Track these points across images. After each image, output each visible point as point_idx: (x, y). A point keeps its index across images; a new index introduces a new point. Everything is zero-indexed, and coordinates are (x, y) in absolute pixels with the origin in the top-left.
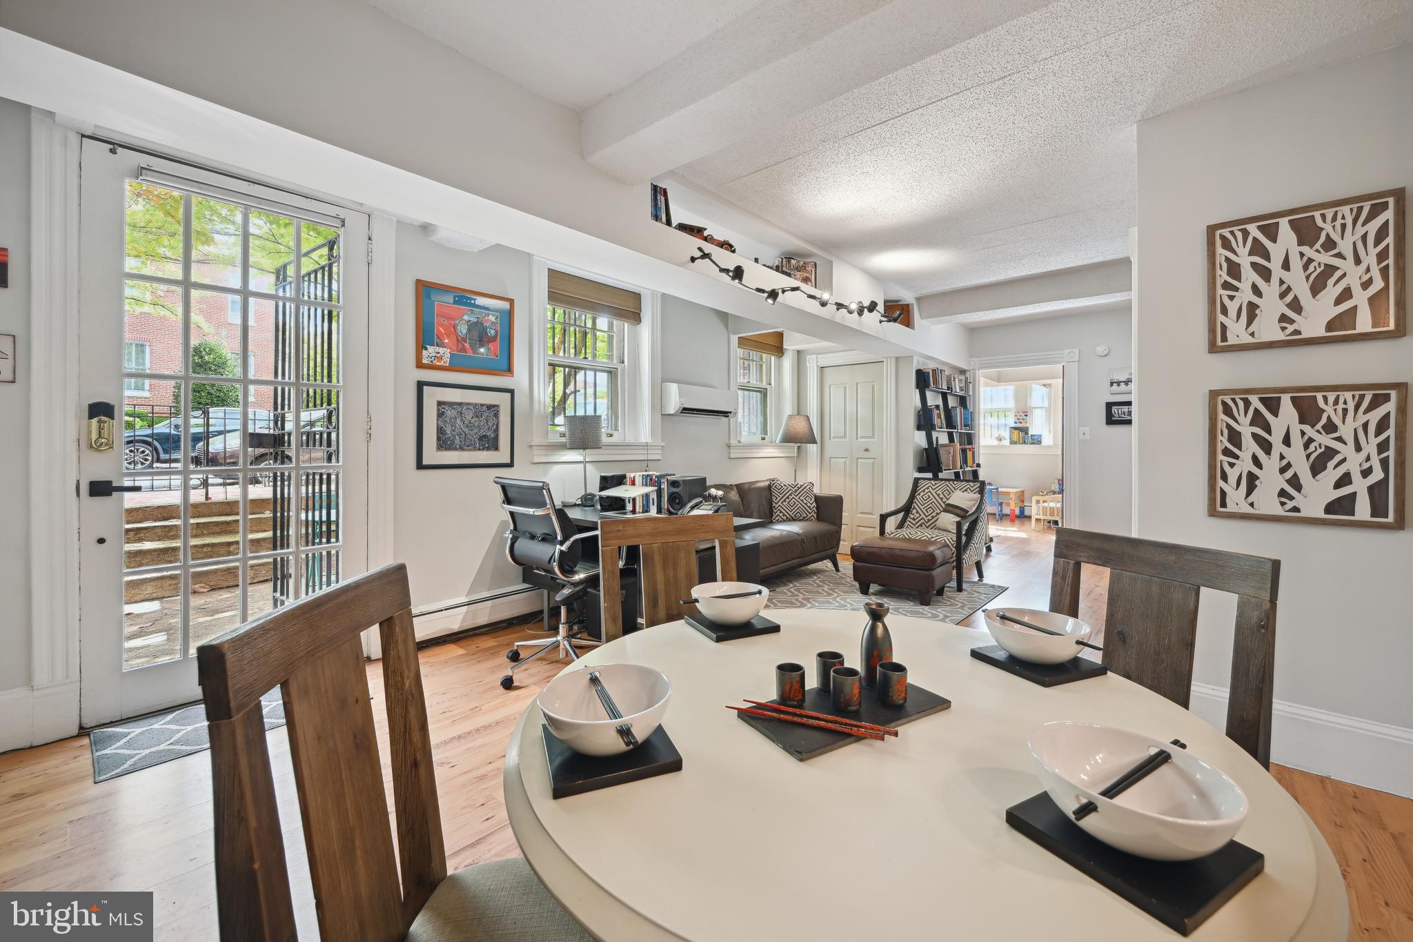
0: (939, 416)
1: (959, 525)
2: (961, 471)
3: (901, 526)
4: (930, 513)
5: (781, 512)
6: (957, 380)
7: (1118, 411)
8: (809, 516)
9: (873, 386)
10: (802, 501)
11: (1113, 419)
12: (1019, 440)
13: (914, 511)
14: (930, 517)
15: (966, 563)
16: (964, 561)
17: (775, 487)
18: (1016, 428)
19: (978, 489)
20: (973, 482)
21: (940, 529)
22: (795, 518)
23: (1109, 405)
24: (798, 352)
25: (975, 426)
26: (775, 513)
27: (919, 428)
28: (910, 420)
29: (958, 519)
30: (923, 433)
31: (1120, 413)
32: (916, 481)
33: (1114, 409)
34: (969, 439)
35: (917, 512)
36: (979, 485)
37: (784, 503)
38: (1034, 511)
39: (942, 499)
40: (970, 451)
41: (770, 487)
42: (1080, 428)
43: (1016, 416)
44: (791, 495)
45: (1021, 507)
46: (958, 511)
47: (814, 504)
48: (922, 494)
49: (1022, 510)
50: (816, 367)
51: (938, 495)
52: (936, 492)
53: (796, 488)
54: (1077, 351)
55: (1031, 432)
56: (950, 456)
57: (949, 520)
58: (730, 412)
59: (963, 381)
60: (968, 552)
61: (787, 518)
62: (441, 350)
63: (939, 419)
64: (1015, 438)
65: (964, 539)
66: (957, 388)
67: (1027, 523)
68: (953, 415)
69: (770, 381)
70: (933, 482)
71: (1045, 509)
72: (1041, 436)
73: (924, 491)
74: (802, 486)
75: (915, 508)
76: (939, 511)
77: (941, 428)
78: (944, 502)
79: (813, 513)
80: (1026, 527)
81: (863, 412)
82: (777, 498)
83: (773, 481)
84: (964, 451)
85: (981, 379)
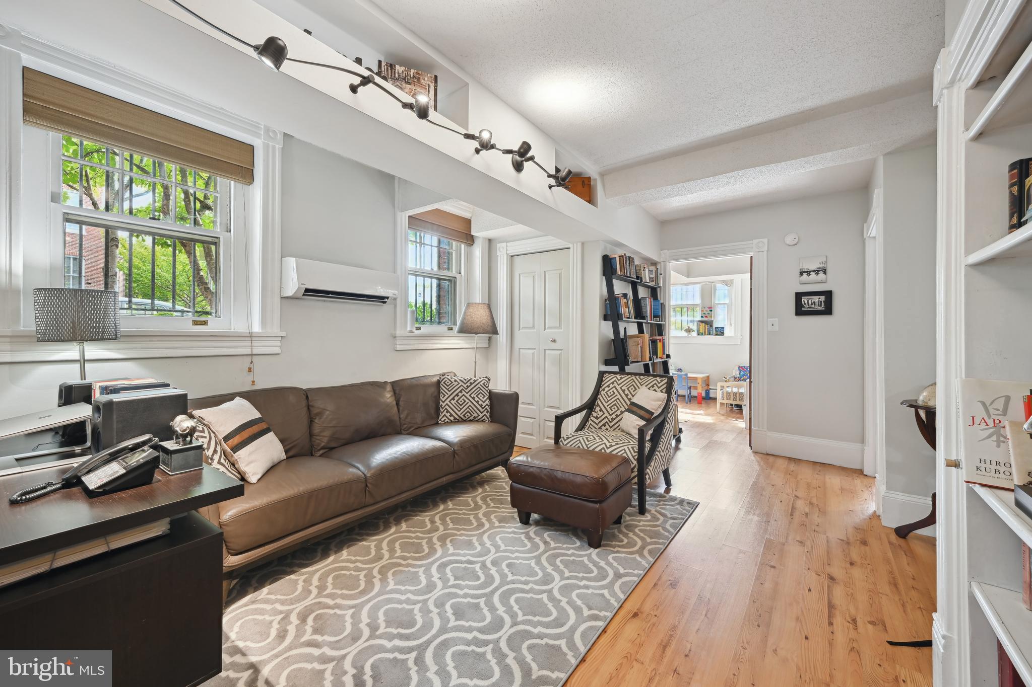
0: (627, 306)
1: (641, 432)
2: (650, 363)
3: (581, 427)
4: (614, 410)
5: (448, 412)
6: (647, 270)
7: (808, 301)
8: (481, 415)
9: (560, 274)
10: (473, 398)
11: (803, 309)
12: (705, 332)
13: (598, 409)
14: (614, 416)
15: (649, 478)
16: (647, 477)
17: (444, 383)
18: (702, 322)
19: (665, 386)
20: (661, 376)
21: (623, 431)
22: (465, 419)
23: (799, 296)
24: (490, 240)
25: (665, 318)
26: (442, 413)
27: (606, 318)
28: (595, 308)
29: (643, 423)
30: (610, 323)
31: (810, 303)
32: (602, 374)
33: (804, 300)
34: (659, 330)
35: (601, 410)
36: (666, 381)
37: (452, 401)
38: (718, 393)
39: (627, 395)
40: (660, 341)
41: (439, 382)
42: (769, 319)
43: (702, 311)
44: (461, 392)
45: (706, 390)
46: (642, 413)
47: (487, 402)
48: (607, 389)
49: (707, 392)
50: (505, 256)
51: (624, 391)
52: (621, 388)
53: (468, 384)
54: (766, 240)
55: (715, 325)
56: (638, 349)
57: (632, 423)
58: (388, 298)
59: (654, 273)
60: (652, 464)
61: (455, 419)
63: (626, 310)
64: (701, 331)
65: (648, 446)
66: (646, 276)
67: (712, 404)
68: (643, 305)
69: (460, 270)
70: (619, 377)
71: (728, 394)
72: (723, 328)
73: (608, 386)
74: (475, 381)
75: (598, 405)
76: (623, 409)
77: (629, 318)
78: (630, 399)
79: (485, 413)
80: (711, 410)
81: (552, 302)
82: (445, 396)
83: (443, 376)
84: (654, 343)
85: (672, 272)
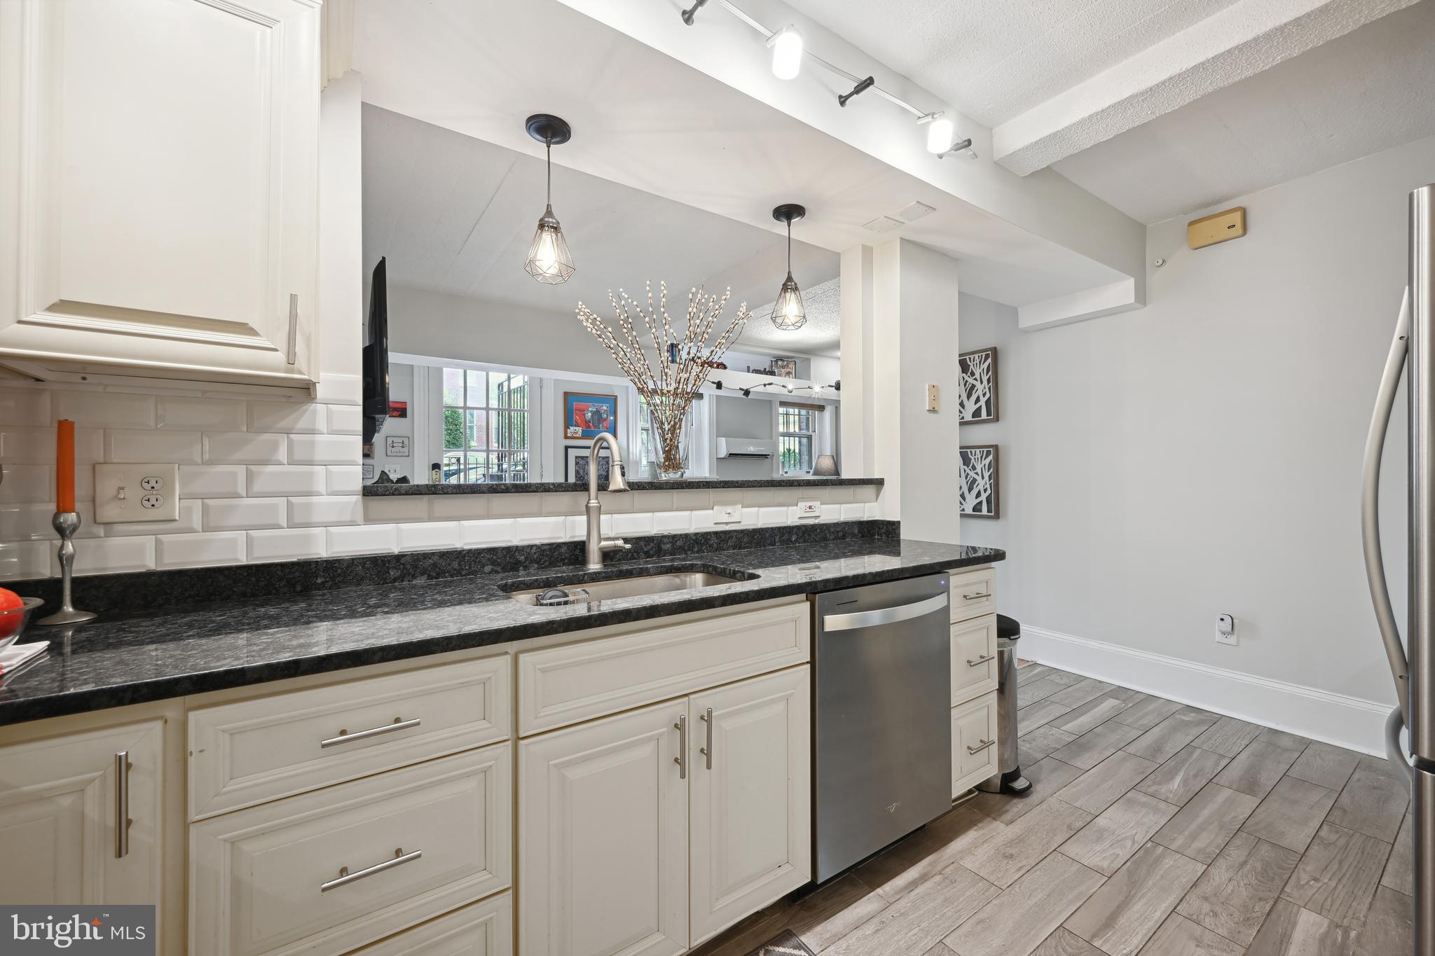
58: (769, 455)
62: (577, 428)
69: (815, 429)
